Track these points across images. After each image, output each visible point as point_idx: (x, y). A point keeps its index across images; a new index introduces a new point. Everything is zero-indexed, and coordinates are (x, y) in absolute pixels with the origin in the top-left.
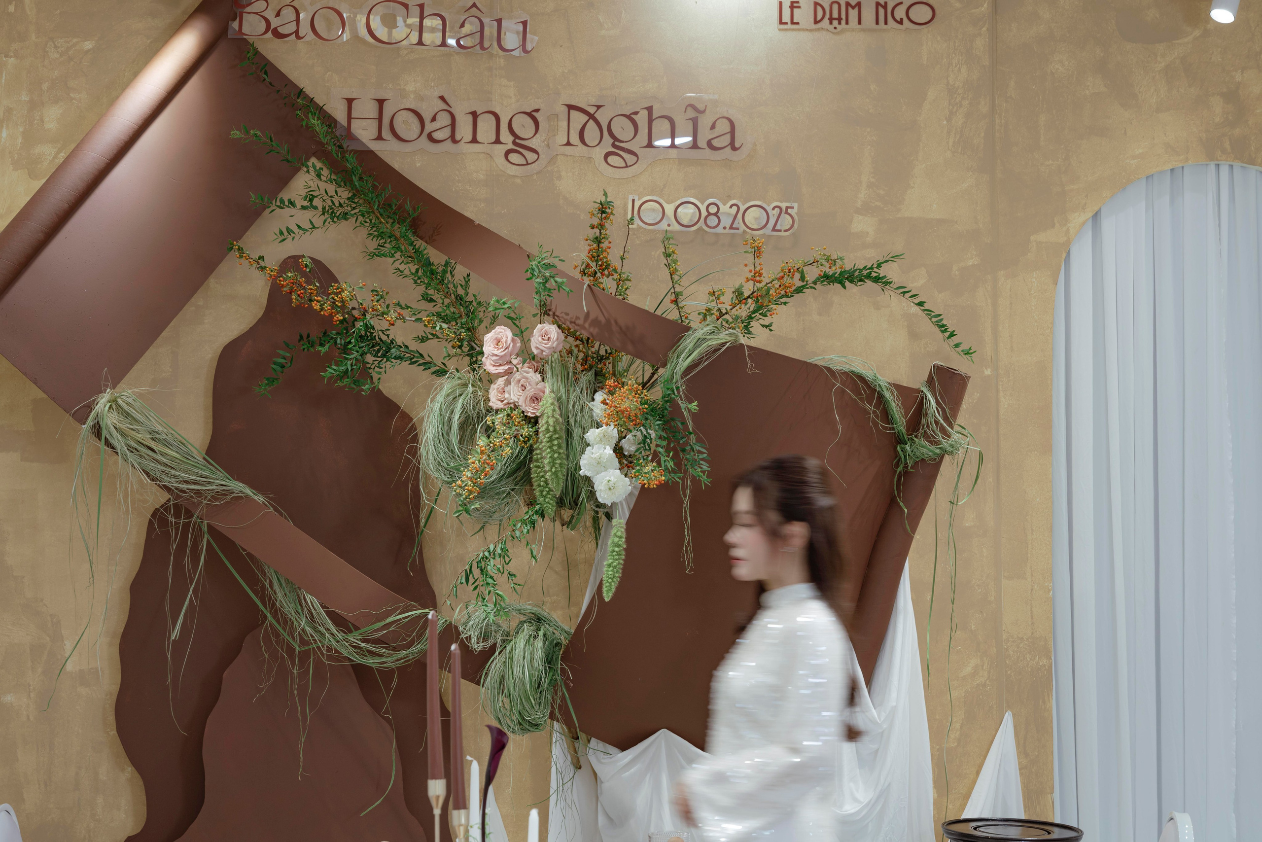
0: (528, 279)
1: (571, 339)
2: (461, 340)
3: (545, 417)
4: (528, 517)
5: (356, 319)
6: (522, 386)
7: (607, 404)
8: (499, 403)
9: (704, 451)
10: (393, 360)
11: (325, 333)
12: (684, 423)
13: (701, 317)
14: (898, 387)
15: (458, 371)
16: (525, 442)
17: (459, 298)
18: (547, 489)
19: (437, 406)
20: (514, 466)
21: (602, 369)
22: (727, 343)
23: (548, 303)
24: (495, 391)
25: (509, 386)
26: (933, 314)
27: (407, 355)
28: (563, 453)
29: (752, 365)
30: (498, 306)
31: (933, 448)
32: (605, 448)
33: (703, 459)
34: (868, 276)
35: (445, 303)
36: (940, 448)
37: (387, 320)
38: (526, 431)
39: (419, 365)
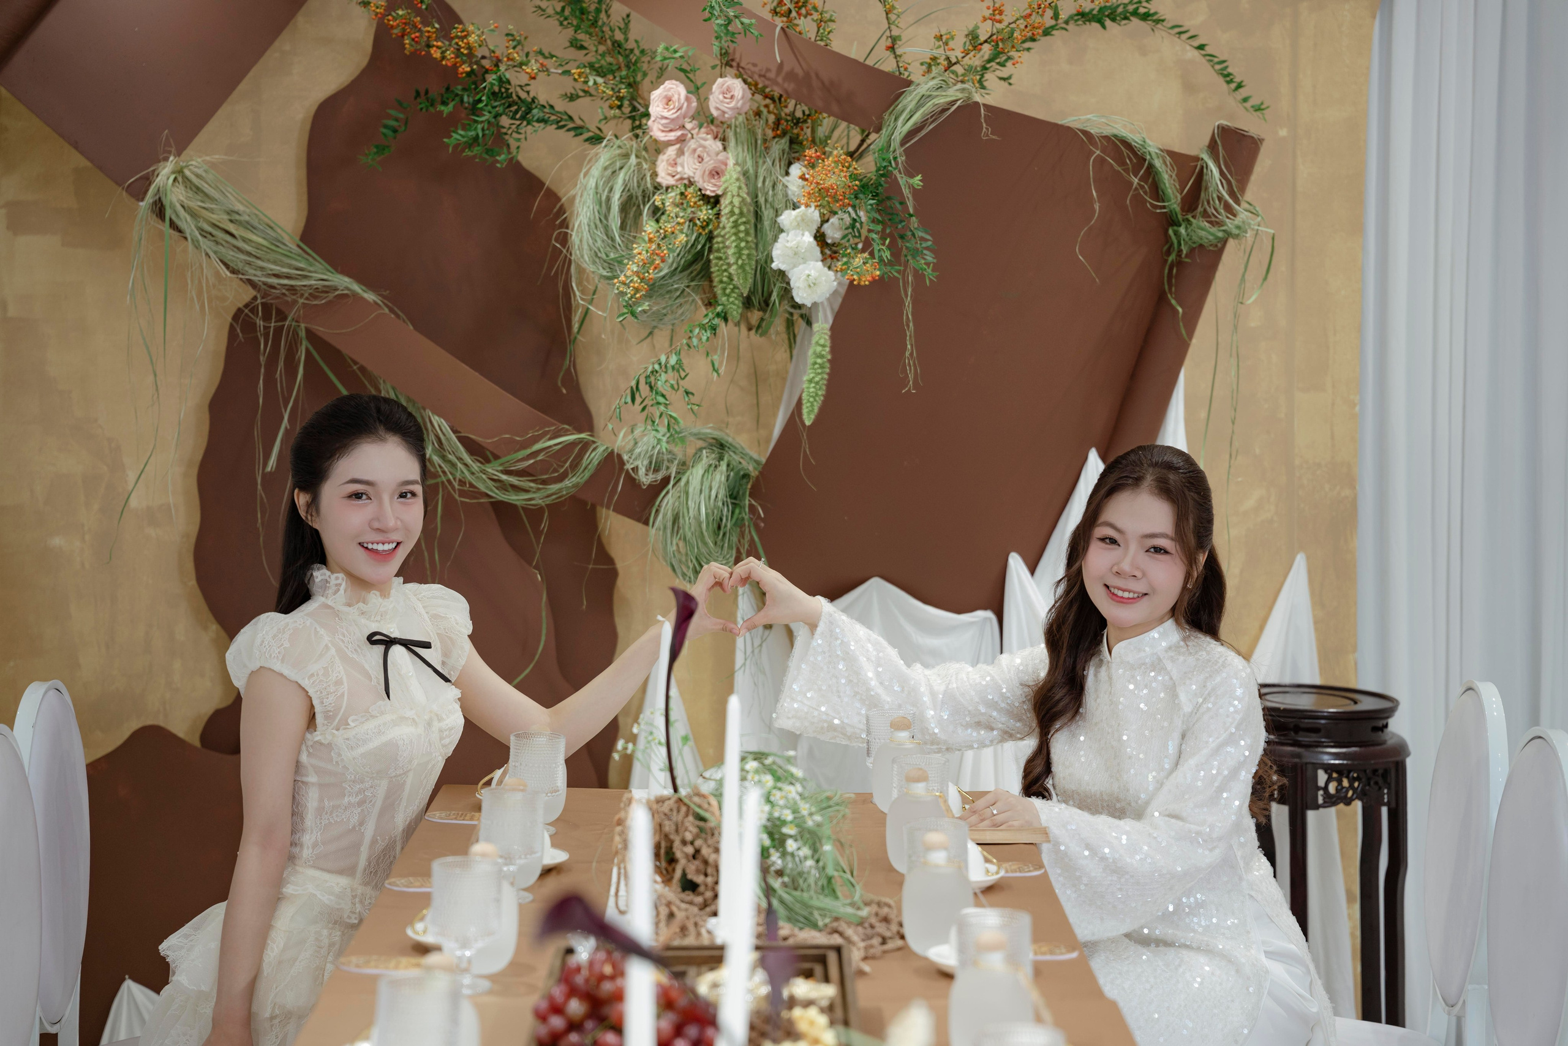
0: (705, 20)
1: (758, 97)
2: (620, 99)
3: (729, 195)
4: (707, 320)
5: (487, 71)
6: (699, 156)
7: (806, 180)
8: (670, 178)
9: (928, 237)
10: (535, 124)
11: (448, 89)
12: (903, 203)
13: (924, 67)
14: (1171, 154)
15: (617, 137)
16: (703, 228)
17: (617, 45)
18: (731, 286)
19: (592, 183)
20: (690, 257)
21: (798, 135)
22: (957, 100)
23: (730, 51)
24: (664, 163)
25: (682, 157)
26: (1216, 60)
27: (553, 117)
28: (752, 241)
29: (987, 129)
30: (667, 55)
31: (1214, 230)
32: (803, 235)
33: (927, 248)
34: (1135, 13)
35: (600, 52)
36: (1224, 231)
37: (527, 73)
38: (705, 213)
39: (569, 130)
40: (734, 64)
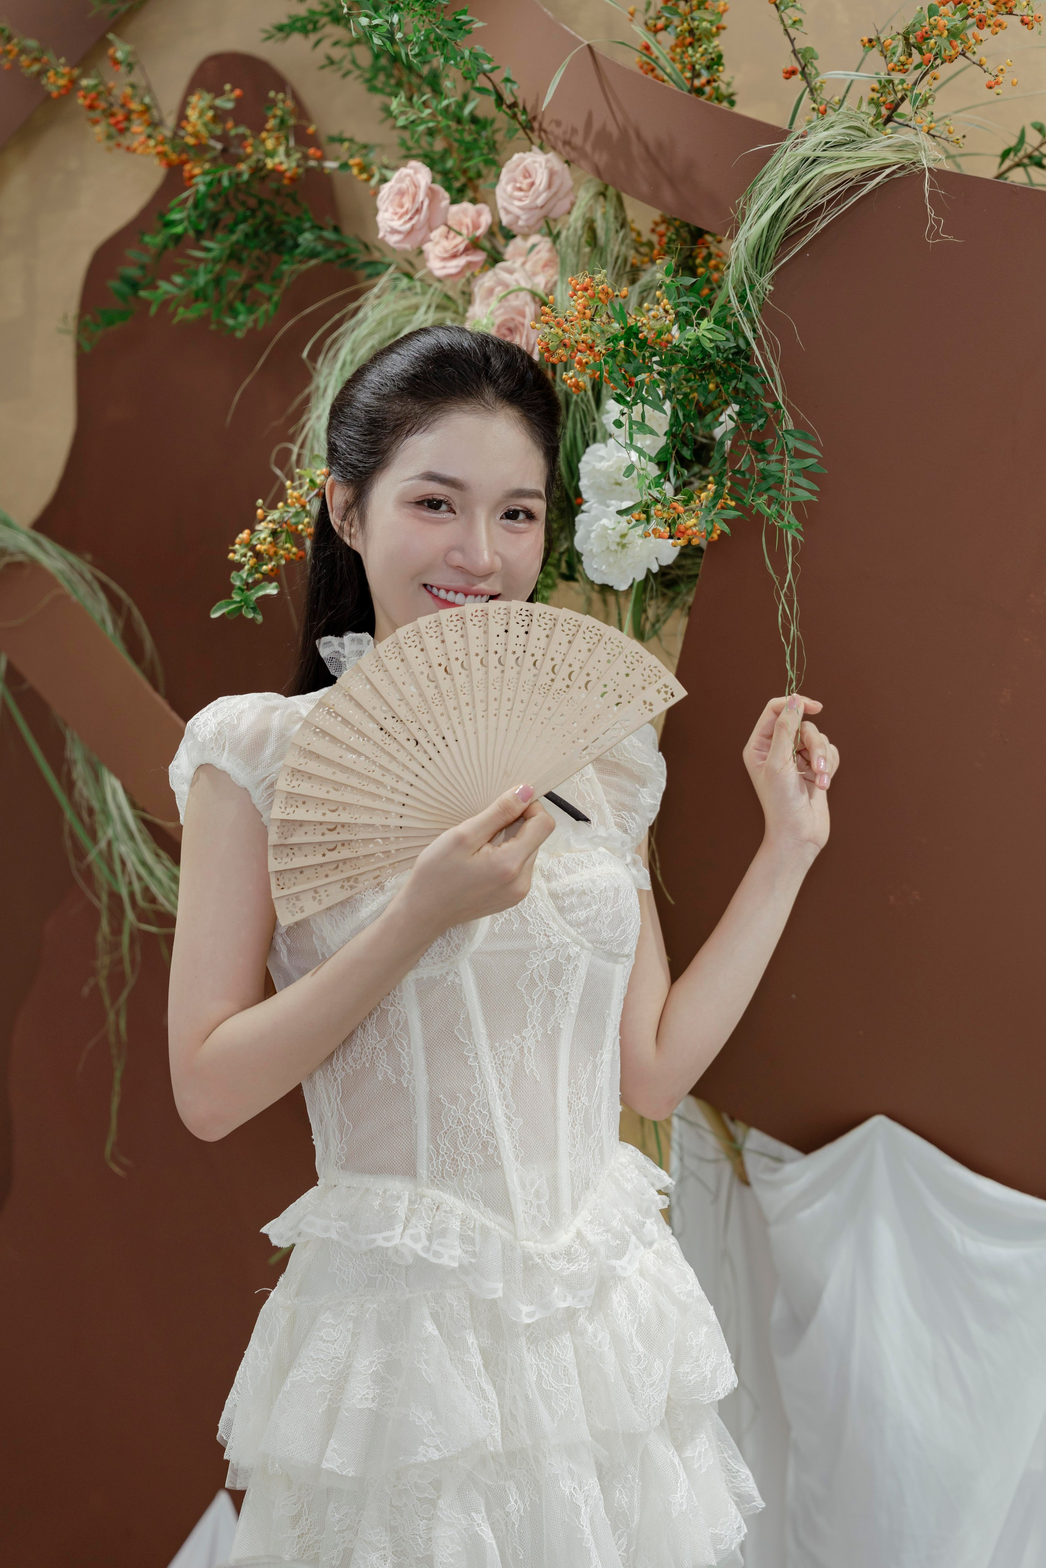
22: (885, 168)
29: (938, 222)
40: (536, 125)
